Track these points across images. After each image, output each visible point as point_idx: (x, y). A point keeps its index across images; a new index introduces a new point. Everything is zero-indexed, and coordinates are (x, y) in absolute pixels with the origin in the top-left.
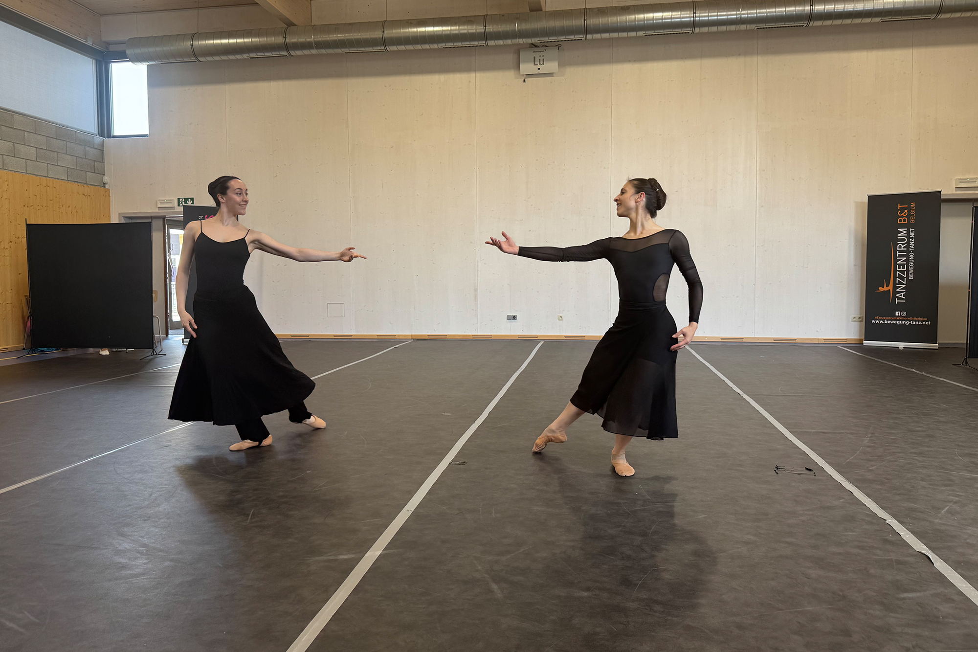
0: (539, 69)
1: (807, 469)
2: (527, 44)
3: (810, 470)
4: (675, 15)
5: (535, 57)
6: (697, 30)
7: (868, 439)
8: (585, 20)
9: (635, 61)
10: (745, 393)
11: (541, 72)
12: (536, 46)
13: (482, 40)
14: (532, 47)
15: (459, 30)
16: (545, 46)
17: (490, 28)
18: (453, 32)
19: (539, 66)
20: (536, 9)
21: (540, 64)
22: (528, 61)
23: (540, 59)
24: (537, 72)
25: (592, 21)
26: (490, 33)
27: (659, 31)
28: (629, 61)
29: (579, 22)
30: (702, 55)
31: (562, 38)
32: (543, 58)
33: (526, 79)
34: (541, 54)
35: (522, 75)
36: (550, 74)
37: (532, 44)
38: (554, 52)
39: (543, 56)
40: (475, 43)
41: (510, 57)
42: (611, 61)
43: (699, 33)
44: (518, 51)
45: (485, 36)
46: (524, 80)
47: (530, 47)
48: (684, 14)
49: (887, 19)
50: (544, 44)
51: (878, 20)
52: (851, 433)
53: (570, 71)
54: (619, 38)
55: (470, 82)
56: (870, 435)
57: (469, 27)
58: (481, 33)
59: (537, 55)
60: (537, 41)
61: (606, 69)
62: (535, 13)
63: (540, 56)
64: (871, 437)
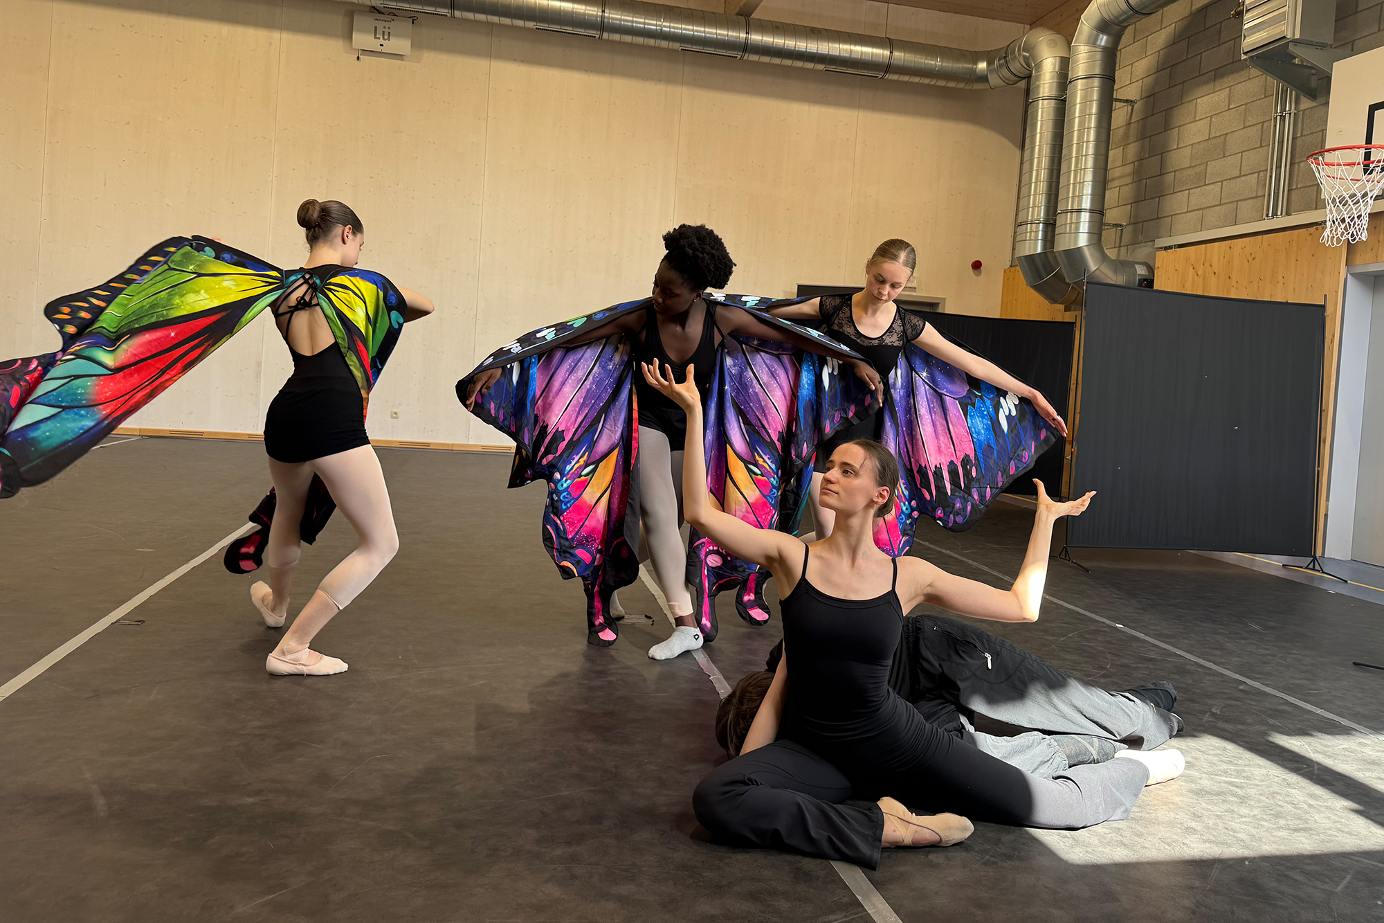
0: (382, 45)
5: (376, 27)
6: (605, 35)
9: (522, 61)
11: (384, 49)
12: (379, 12)
14: (374, 12)
16: (394, 14)
19: (382, 42)
21: (384, 39)
22: (366, 31)
23: (384, 32)
24: (379, 49)
27: (554, 27)
28: (515, 60)
30: (612, 72)
31: (419, 8)
32: (389, 31)
33: (361, 57)
34: (386, 24)
35: (355, 49)
36: (400, 57)
37: (374, 7)
38: (406, 26)
39: (389, 28)
41: (339, 20)
42: (490, 54)
43: (608, 41)
44: (350, 13)
46: (358, 58)
47: (370, 12)
48: (589, 10)
49: (831, 68)
51: (821, 67)
53: (429, 57)
59: (380, 25)
61: (481, 64)
63: (385, 27)
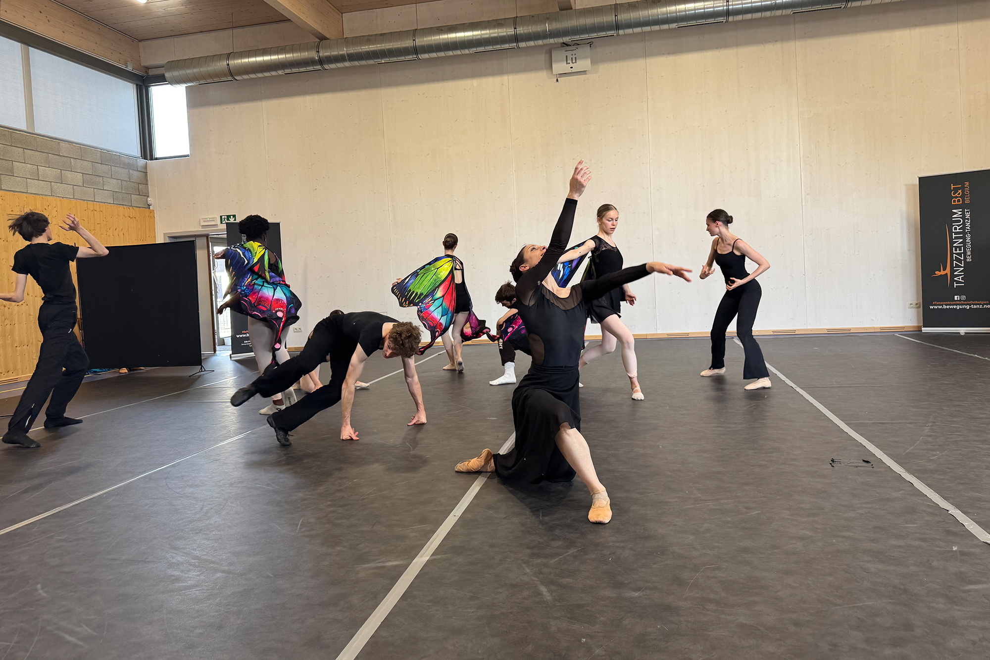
0: (572, 68)
1: (864, 461)
2: (558, 43)
3: (867, 462)
4: (707, 5)
5: (567, 56)
6: (731, 19)
7: (929, 428)
8: (616, 16)
9: (669, 54)
10: (798, 386)
11: (573, 70)
12: (567, 45)
13: (514, 43)
14: (564, 46)
15: (490, 34)
16: (577, 44)
17: (521, 30)
18: (483, 36)
19: (571, 65)
20: (566, 8)
21: (573, 63)
22: (560, 61)
23: (572, 58)
24: (570, 70)
25: (624, 17)
26: (521, 35)
27: (691, 22)
28: (664, 54)
29: (610, 18)
30: (737, 44)
31: (594, 35)
32: (575, 56)
33: (559, 79)
34: (574, 52)
35: (554, 75)
36: (584, 72)
37: (564, 43)
38: (587, 49)
39: (575, 54)
40: (506, 46)
41: (542, 58)
42: (645, 55)
43: (733, 22)
44: (550, 51)
45: (516, 39)
46: (557, 80)
47: (561, 47)
48: (717, 4)
50: (576, 42)
52: (911, 423)
53: (604, 68)
54: (651, 32)
55: (503, 85)
56: (930, 424)
57: (500, 30)
58: (511, 36)
59: (569, 54)
60: (568, 40)
61: (640, 63)
62: (564, 12)
63: (572, 55)
64: (931, 426)
